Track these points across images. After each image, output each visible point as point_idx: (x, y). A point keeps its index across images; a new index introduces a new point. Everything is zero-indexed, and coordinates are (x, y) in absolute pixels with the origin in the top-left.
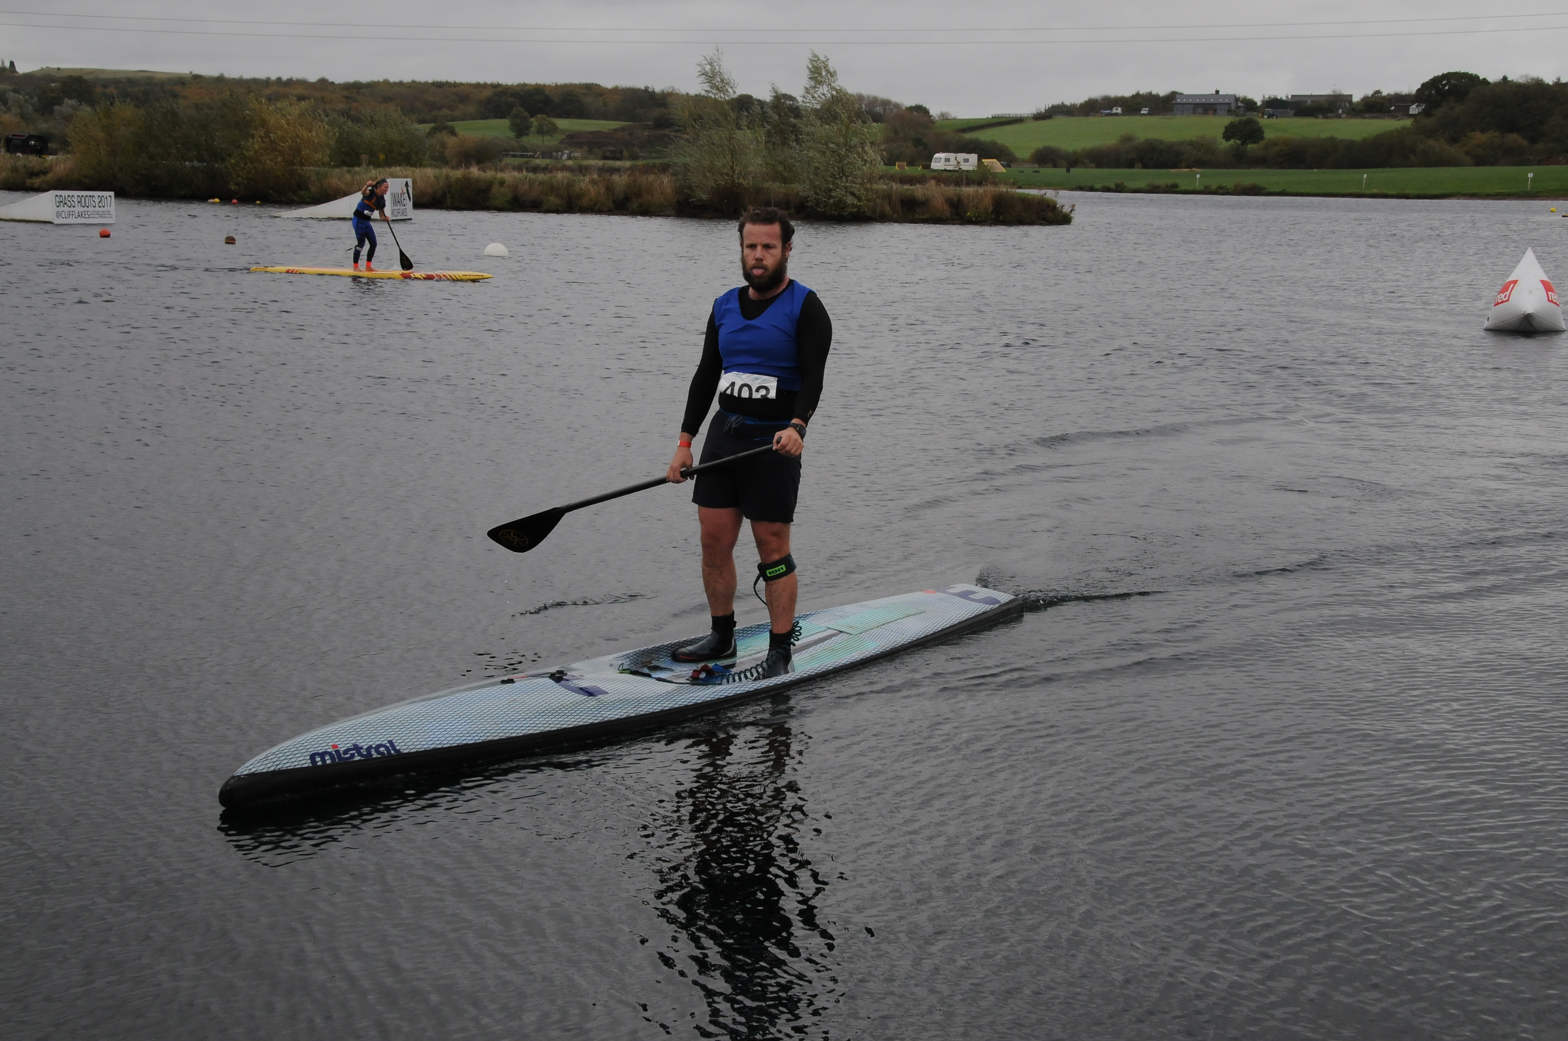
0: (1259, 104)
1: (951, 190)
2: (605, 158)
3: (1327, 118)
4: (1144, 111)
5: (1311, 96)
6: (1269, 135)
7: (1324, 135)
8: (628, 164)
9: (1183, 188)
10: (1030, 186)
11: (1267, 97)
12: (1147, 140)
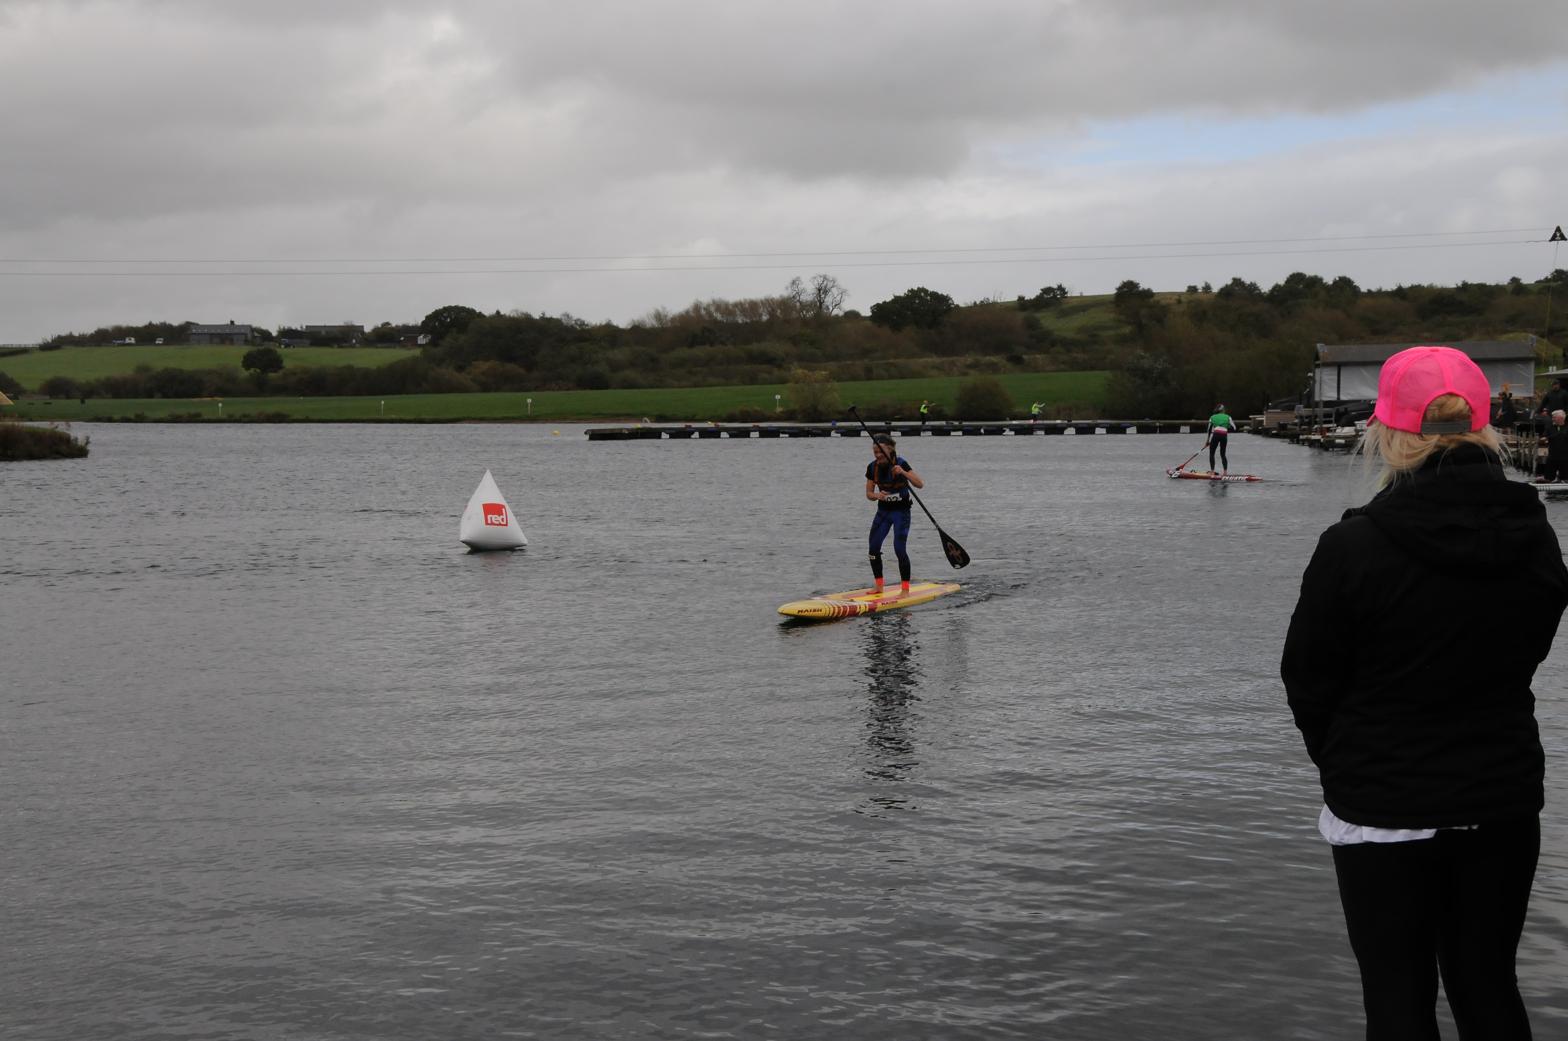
0: (274, 334)
3: (342, 347)
4: (159, 341)
5: (325, 327)
6: (288, 364)
7: (341, 364)
9: (206, 417)
10: (42, 418)
11: (282, 327)
12: (166, 370)
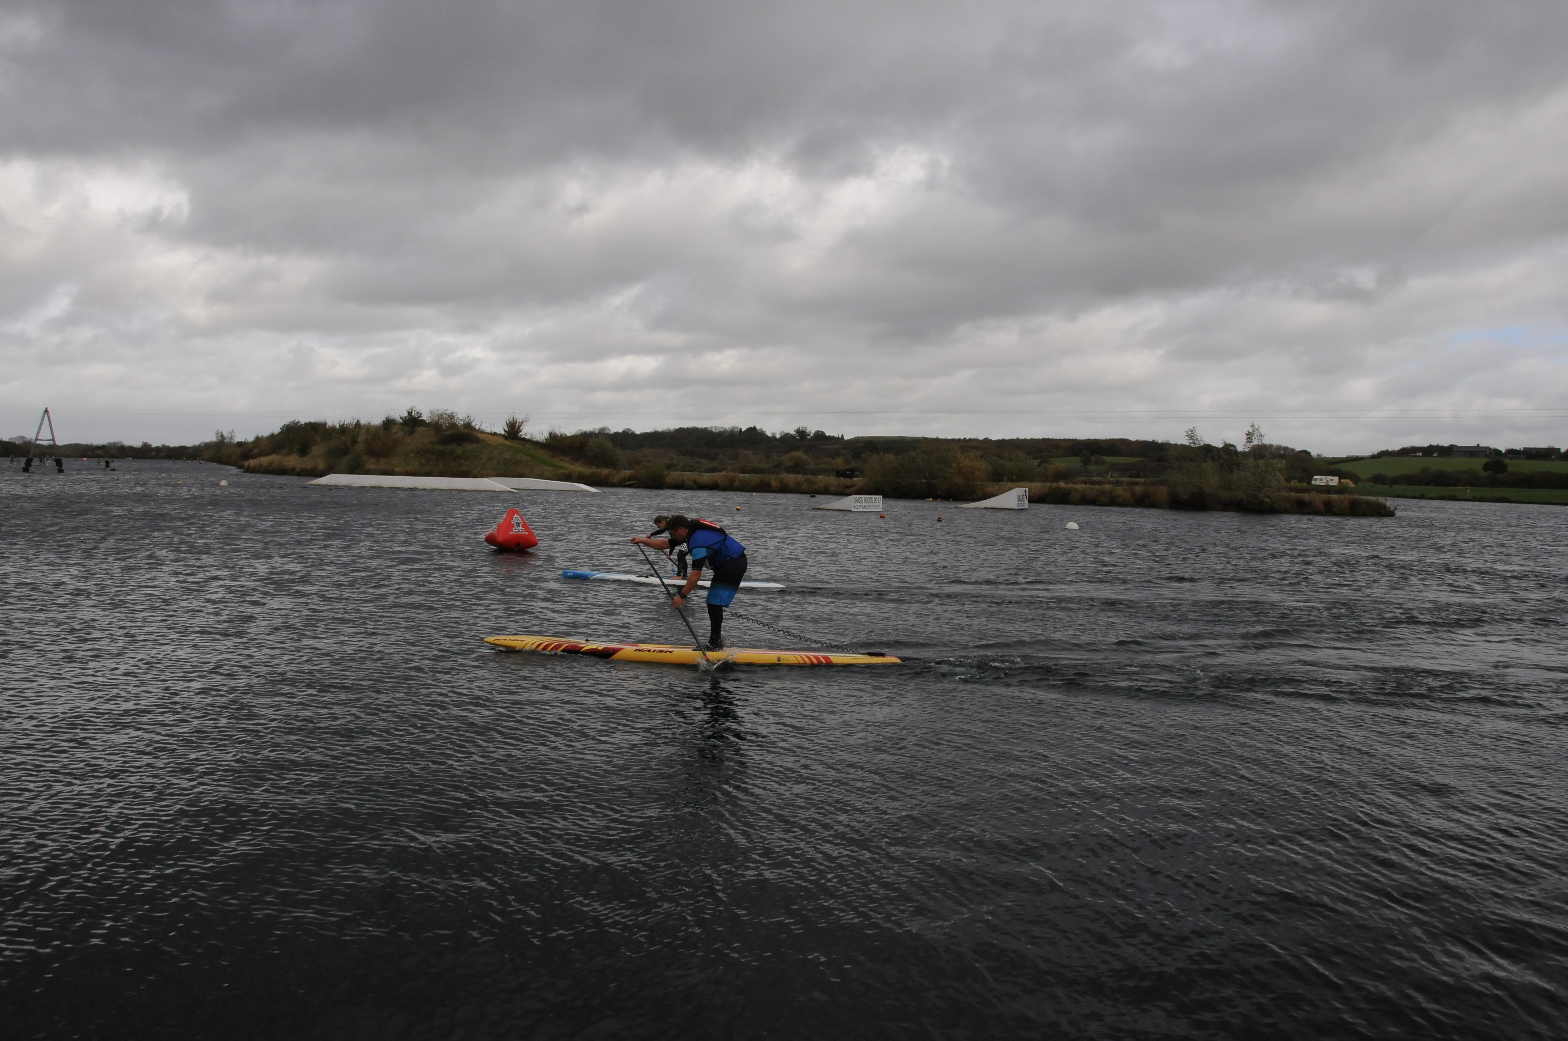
1: (1325, 496)
2: (1130, 477)
3: (1545, 460)
4: (1435, 455)
6: (1510, 469)
7: (1544, 470)
8: (1143, 480)
9: (1460, 497)
10: (1368, 495)
12: (1437, 471)
